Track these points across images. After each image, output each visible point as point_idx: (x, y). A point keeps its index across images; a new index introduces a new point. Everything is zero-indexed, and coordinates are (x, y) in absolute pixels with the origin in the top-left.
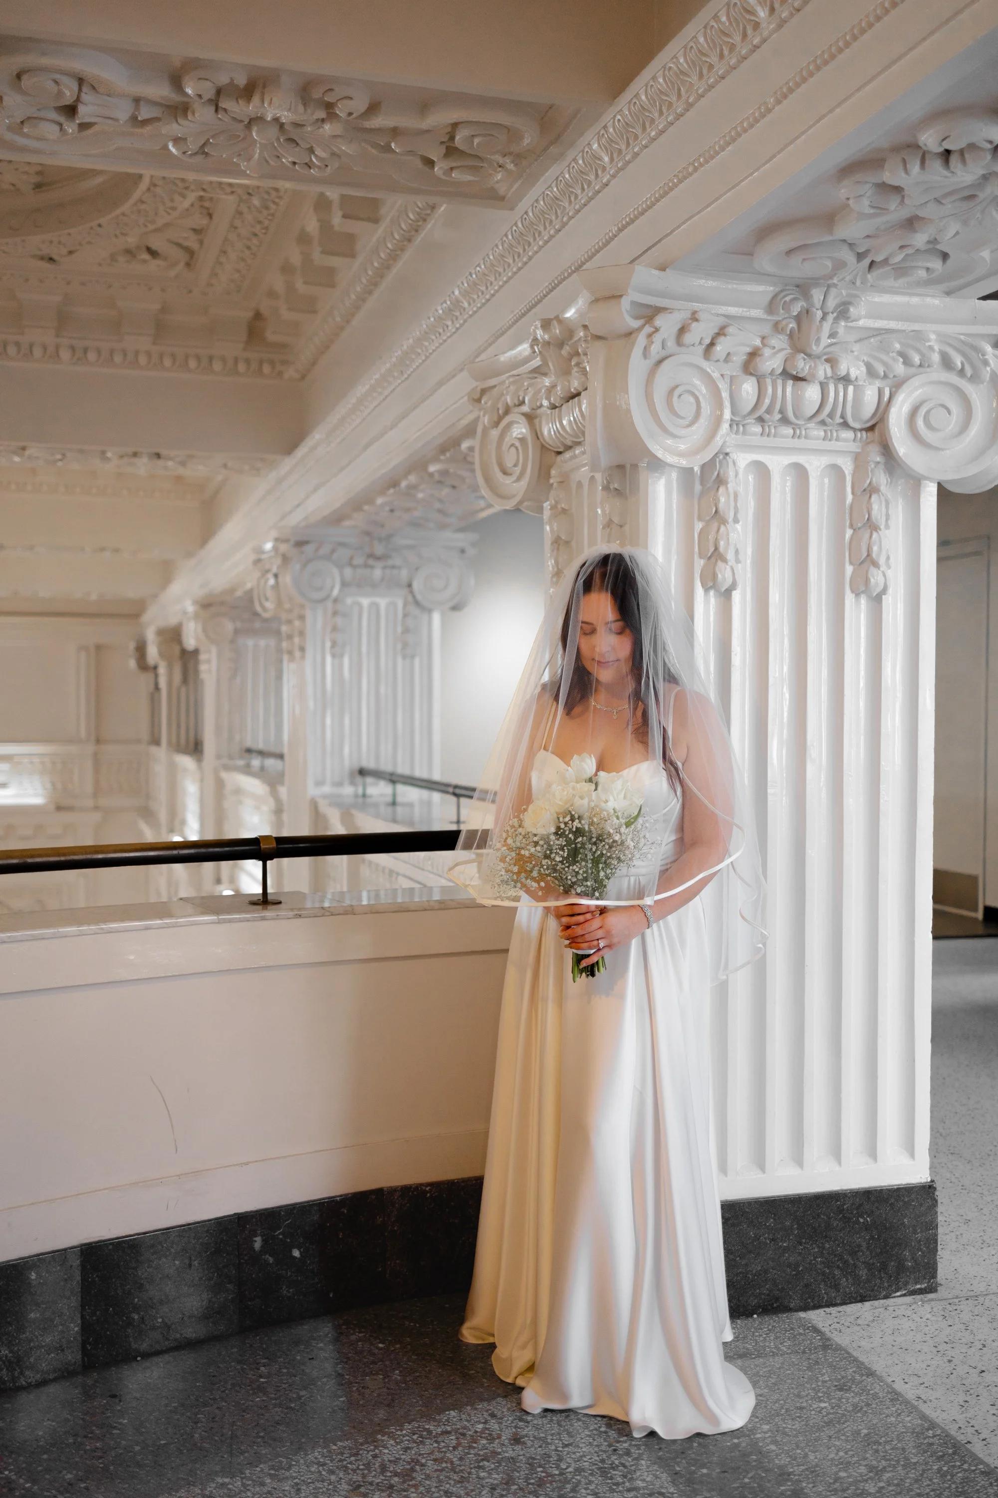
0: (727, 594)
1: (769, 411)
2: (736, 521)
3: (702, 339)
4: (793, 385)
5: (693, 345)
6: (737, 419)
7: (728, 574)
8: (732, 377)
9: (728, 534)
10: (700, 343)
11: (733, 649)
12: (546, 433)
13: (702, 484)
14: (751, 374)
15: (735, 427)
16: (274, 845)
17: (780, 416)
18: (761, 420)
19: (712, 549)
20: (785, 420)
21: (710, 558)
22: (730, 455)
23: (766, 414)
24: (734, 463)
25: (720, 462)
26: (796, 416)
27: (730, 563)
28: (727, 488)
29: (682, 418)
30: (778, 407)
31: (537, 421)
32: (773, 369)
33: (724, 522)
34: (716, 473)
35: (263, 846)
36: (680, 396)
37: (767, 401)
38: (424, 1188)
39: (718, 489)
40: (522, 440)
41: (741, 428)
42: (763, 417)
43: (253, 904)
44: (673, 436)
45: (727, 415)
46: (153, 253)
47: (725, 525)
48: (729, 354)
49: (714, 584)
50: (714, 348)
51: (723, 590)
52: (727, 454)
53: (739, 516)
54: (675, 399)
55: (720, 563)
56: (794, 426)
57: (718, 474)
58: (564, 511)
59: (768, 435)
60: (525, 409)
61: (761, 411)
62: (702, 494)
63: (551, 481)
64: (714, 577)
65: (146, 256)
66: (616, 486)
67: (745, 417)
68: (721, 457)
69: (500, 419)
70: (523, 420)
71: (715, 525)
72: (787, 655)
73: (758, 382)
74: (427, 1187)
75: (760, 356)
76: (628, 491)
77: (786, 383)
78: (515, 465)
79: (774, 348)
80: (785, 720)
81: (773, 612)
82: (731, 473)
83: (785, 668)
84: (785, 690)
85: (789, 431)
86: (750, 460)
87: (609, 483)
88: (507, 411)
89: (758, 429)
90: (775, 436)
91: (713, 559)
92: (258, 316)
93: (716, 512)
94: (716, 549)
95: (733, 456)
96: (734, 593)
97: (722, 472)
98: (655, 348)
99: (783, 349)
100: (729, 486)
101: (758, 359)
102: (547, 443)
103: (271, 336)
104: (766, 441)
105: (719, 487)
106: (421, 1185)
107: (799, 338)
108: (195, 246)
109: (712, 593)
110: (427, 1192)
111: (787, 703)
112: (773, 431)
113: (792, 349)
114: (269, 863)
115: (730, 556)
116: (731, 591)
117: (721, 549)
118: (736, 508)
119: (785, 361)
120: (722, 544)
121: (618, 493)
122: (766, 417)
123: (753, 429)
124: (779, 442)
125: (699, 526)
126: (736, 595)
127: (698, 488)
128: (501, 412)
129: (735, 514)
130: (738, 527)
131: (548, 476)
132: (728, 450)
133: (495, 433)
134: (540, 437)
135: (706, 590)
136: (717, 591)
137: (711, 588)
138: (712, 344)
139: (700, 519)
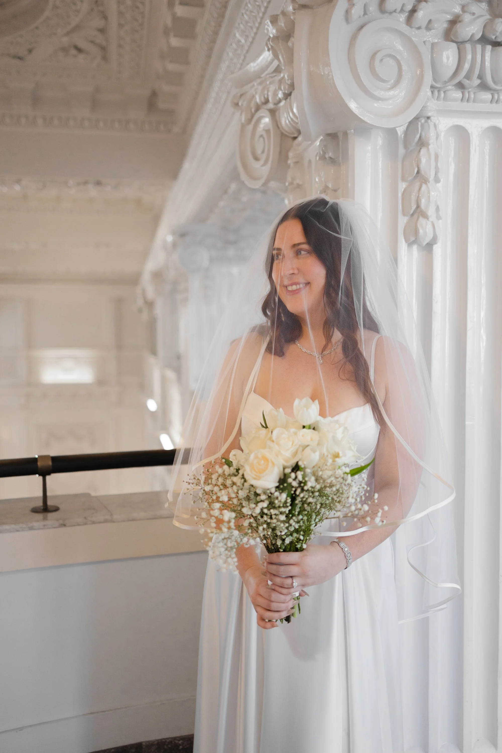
0: (429, 247)
1: (468, 76)
2: (437, 180)
3: (403, 5)
4: (492, 50)
5: (395, 11)
6: (438, 85)
7: (429, 228)
8: (433, 45)
9: (429, 193)
10: (402, 10)
11: (433, 298)
12: (283, 123)
13: (406, 147)
14: (453, 41)
15: (436, 93)
16: (50, 463)
17: (479, 81)
18: (461, 86)
19: (414, 207)
20: (484, 86)
21: (412, 215)
22: (432, 118)
23: (465, 80)
24: (435, 126)
25: (422, 125)
26: (495, 82)
27: (431, 219)
28: (428, 149)
29: (384, 81)
30: (477, 72)
31: (277, 114)
32: (473, 35)
33: (425, 181)
34: (418, 136)
35: (39, 464)
36: (381, 60)
37: (467, 66)
38: (177, 742)
39: (420, 151)
40: (268, 131)
41: (442, 95)
42: (463, 82)
43: (35, 511)
44: (377, 99)
45: (428, 79)
46: (79, 50)
47: (426, 184)
48: (430, 21)
49: (416, 239)
50: (415, 14)
51: (425, 244)
52: (428, 118)
53: (440, 175)
54: (377, 62)
55: (421, 219)
56: (492, 92)
57: (420, 137)
58: (299, 186)
59: (468, 101)
60: (271, 105)
61: (460, 77)
62: (405, 157)
63: (289, 162)
64: (416, 232)
65: (74, 52)
66: (330, 154)
67: (445, 82)
68: (423, 121)
69: (253, 116)
70: (268, 113)
71: (417, 185)
72: (484, 302)
73: (459, 48)
74: (179, 741)
75: (460, 22)
76: (340, 159)
77: (485, 48)
78: (263, 152)
79: (474, 14)
80: (482, 359)
81: (472, 263)
82: (432, 134)
83: (483, 314)
84: (482, 331)
85: (487, 96)
86: (451, 125)
87: (324, 153)
88: (258, 108)
89: (458, 94)
90: (474, 101)
91: (415, 216)
92: (154, 94)
93: (418, 172)
94: (418, 207)
95: (434, 119)
96: (435, 247)
97: (423, 134)
98: (357, 11)
99: (482, 16)
100: (430, 147)
101: (458, 25)
102: (286, 132)
103: (161, 105)
104: (466, 106)
105: (421, 149)
106: (175, 738)
107: (498, 4)
108: (104, 43)
109: (415, 247)
110: (180, 745)
111: (484, 344)
112: (472, 96)
113: (490, 15)
114: (48, 478)
115: (431, 212)
116: (433, 245)
117: (423, 206)
118: (437, 168)
119: (485, 27)
120: (423, 201)
121: (333, 161)
122: (466, 82)
123: (454, 95)
124: (478, 107)
125: (402, 186)
126: (437, 249)
127: (402, 151)
128: (253, 110)
129: (436, 174)
130: (439, 185)
131: (287, 158)
132: (430, 114)
133: (250, 127)
134: (280, 126)
135: (410, 244)
136: (419, 245)
137: (414, 242)
138: (413, 11)
139: (403, 179)
